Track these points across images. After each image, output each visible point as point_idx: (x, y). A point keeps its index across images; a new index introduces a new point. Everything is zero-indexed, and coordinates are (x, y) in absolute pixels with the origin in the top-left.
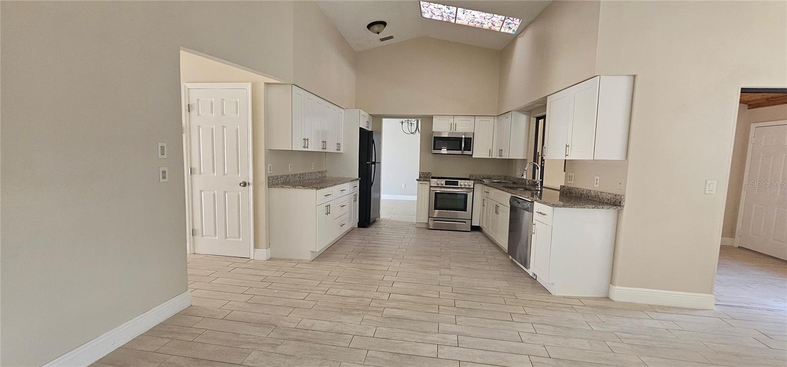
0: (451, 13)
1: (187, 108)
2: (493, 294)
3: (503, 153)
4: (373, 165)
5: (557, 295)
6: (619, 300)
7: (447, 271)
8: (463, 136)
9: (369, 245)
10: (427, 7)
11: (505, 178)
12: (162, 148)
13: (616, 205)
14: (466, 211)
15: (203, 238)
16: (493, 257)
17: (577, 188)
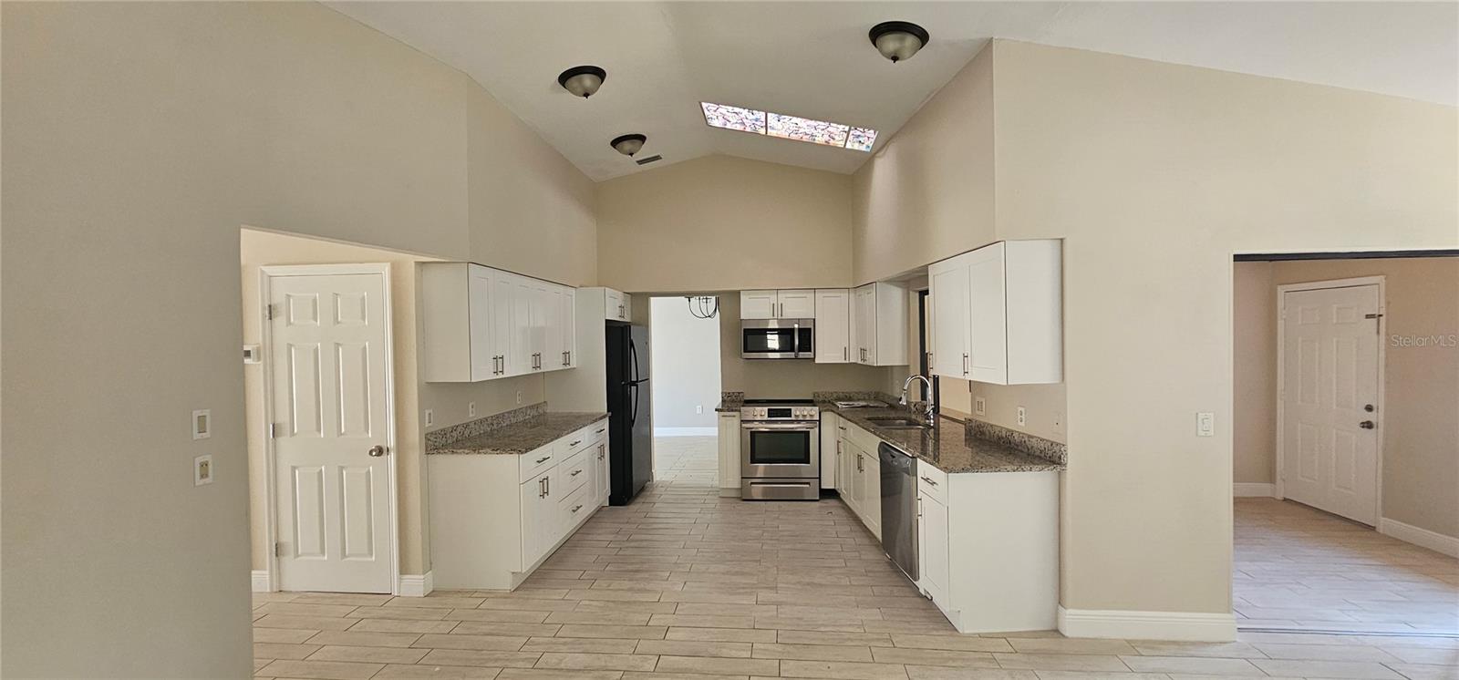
0: (757, 120)
1: (267, 312)
2: (851, 640)
3: (868, 356)
4: (634, 388)
5: (966, 632)
6: (1075, 636)
7: (771, 596)
8: (796, 326)
9: (627, 544)
10: (715, 111)
11: (877, 397)
12: (202, 419)
13: (1054, 463)
14: (808, 462)
15: (299, 558)
16: (857, 554)
17: (992, 426)
